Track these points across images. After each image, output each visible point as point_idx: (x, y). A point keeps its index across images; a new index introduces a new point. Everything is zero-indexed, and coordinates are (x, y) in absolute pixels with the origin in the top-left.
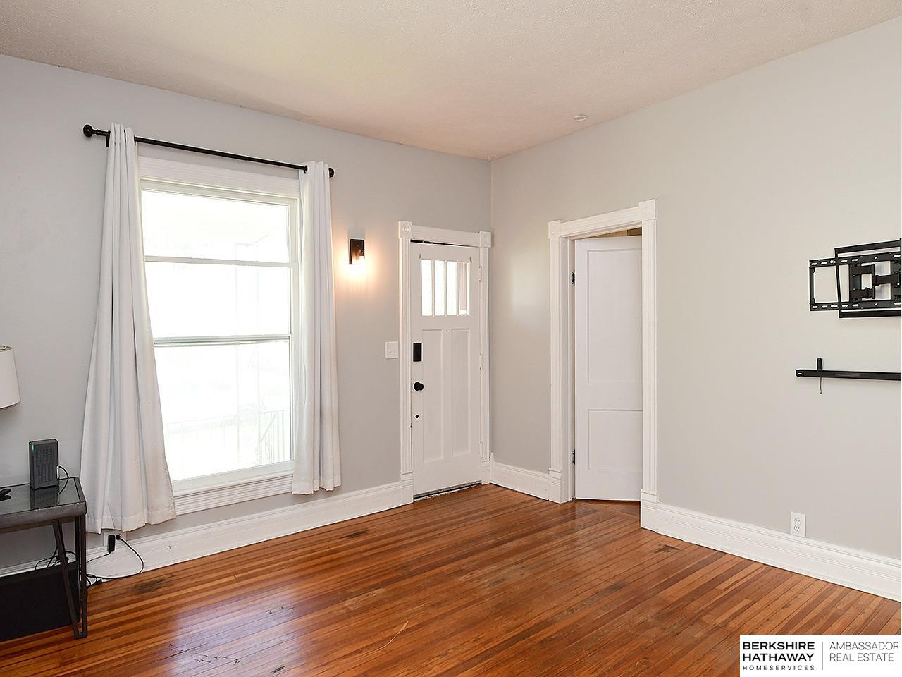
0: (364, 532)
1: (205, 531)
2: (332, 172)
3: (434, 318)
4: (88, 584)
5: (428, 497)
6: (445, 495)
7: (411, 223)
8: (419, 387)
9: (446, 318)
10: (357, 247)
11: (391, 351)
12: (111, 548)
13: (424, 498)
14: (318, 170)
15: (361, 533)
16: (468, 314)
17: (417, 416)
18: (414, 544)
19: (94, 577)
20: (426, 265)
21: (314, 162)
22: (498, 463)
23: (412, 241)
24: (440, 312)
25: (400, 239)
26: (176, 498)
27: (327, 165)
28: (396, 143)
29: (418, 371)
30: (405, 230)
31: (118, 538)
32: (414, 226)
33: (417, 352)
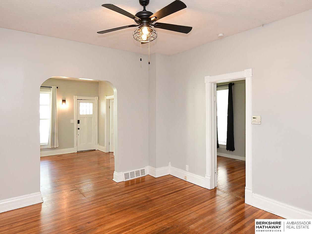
0: (61, 156)
2: (57, 88)
3: (83, 115)
8: (79, 129)
9: (87, 115)
10: (64, 101)
11: (72, 121)
13: (80, 152)
14: (54, 88)
16: (92, 114)
17: (78, 135)
20: (81, 104)
21: (53, 86)
22: (99, 145)
23: (77, 100)
24: (85, 114)
25: (74, 99)
27: (56, 86)
29: (79, 126)
30: (76, 98)
32: (78, 97)
33: (79, 122)
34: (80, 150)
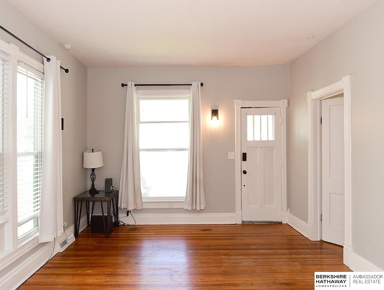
0: (210, 230)
1: (156, 216)
2: (202, 85)
3: (254, 142)
4: (120, 224)
5: (250, 223)
6: (260, 224)
7: (241, 100)
8: (245, 172)
9: (261, 142)
10: (215, 112)
11: (231, 156)
12: (128, 215)
13: (248, 223)
14: (196, 84)
15: (208, 230)
16: (274, 140)
17: (244, 186)
18: (222, 239)
19: (123, 222)
20: (250, 118)
21: (194, 82)
22: (291, 215)
23: (241, 108)
24: (257, 139)
25: (236, 107)
26: (143, 202)
27: (199, 82)
28: (233, 66)
29: (245, 165)
30: (238, 104)
31: (130, 212)
32: (242, 101)
33: (244, 157)
34: (247, 219)
